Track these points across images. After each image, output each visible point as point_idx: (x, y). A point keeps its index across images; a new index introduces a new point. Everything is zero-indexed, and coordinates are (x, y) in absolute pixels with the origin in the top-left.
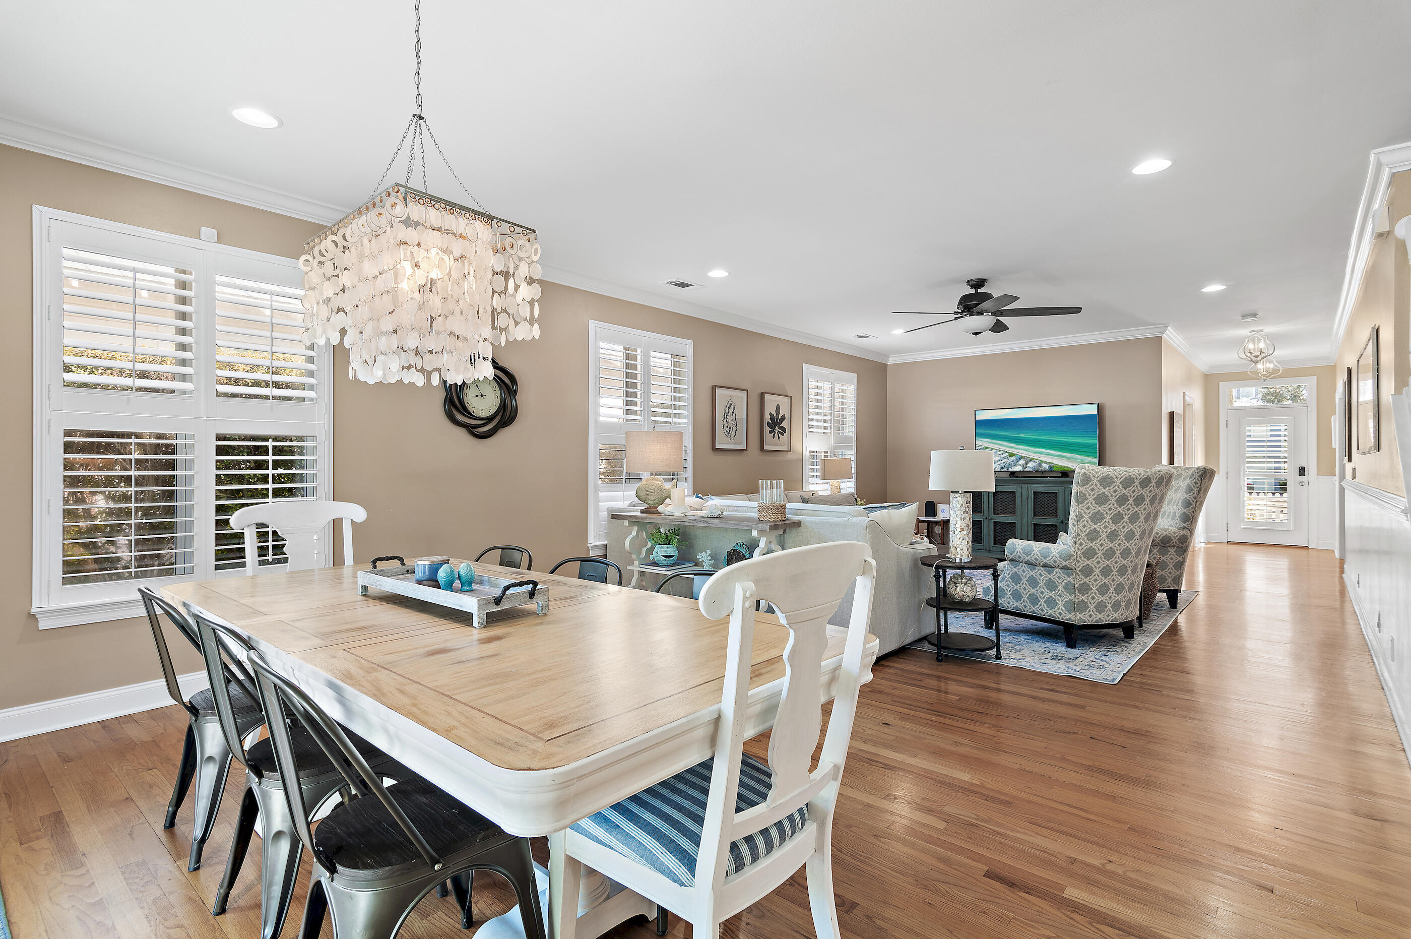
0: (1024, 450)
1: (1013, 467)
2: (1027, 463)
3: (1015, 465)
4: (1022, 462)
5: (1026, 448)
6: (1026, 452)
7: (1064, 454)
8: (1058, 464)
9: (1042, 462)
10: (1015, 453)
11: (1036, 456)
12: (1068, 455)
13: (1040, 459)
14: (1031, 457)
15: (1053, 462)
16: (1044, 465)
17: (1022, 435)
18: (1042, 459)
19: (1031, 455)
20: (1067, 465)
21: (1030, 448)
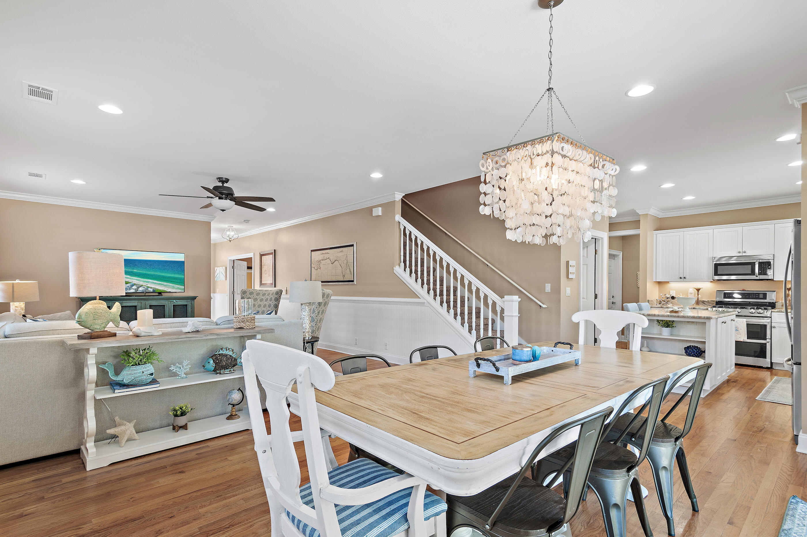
0: (136, 280)
1: (128, 290)
2: (138, 288)
3: (130, 289)
4: (134, 287)
5: (138, 278)
6: (138, 281)
7: (163, 283)
8: (158, 288)
9: (148, 287)
10: (130, 281)
11: (144, 284)
12: (165, 283)
13: (147, 285)
14: (141, 284)
15: (156, 287)
16: (149, 289)
17: (135, 271)
18: (149, 286)
19: (141, 283)
20: (164, 289)
21: (141, 279)
